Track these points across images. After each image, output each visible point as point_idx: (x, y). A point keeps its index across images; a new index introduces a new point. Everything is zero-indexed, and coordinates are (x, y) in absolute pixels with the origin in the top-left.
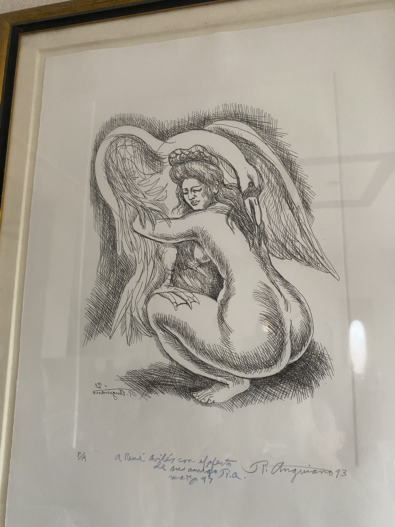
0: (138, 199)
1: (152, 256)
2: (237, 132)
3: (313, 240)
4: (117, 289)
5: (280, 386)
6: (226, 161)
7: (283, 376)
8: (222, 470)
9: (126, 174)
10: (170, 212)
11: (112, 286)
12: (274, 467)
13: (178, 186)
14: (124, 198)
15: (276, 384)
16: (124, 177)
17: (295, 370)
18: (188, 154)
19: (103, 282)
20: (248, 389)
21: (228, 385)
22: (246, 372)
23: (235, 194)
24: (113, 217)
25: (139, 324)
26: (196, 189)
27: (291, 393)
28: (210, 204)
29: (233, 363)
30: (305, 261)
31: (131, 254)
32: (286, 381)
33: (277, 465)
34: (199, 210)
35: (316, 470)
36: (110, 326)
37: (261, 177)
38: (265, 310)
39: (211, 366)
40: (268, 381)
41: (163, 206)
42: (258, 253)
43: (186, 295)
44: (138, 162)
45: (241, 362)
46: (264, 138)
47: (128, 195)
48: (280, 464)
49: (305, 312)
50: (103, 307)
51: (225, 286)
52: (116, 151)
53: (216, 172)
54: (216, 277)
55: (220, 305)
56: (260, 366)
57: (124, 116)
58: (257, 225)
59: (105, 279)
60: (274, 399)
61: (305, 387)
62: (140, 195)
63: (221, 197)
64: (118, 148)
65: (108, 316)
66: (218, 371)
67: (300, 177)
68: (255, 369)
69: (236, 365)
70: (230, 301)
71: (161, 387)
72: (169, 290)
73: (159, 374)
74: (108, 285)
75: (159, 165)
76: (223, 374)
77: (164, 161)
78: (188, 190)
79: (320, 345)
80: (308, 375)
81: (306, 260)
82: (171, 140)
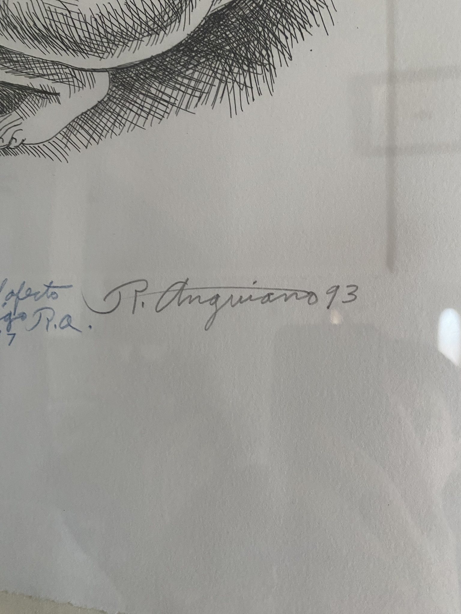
7: (195, 49)
8: (38, 310)
12: (162, 294)
15: (174, 72)
17: (225, 26)
20: (106, 96)
21: (59, 94)
22: (101, 55)
27: (214, 89)
29: (72, 38)
32: (201, 61)
33: (170, 288)
35: (272, 294)
39: (21, 54)
40: (154, 69)
45: (91, 31)
48: (179, 286)
56: (136, 31)
60: (169, 114)
61: (253, 67)
66: (34, 64)
68: (124, 43)
69: (79, 41)
76: (46, 69)
80: (262, 33)
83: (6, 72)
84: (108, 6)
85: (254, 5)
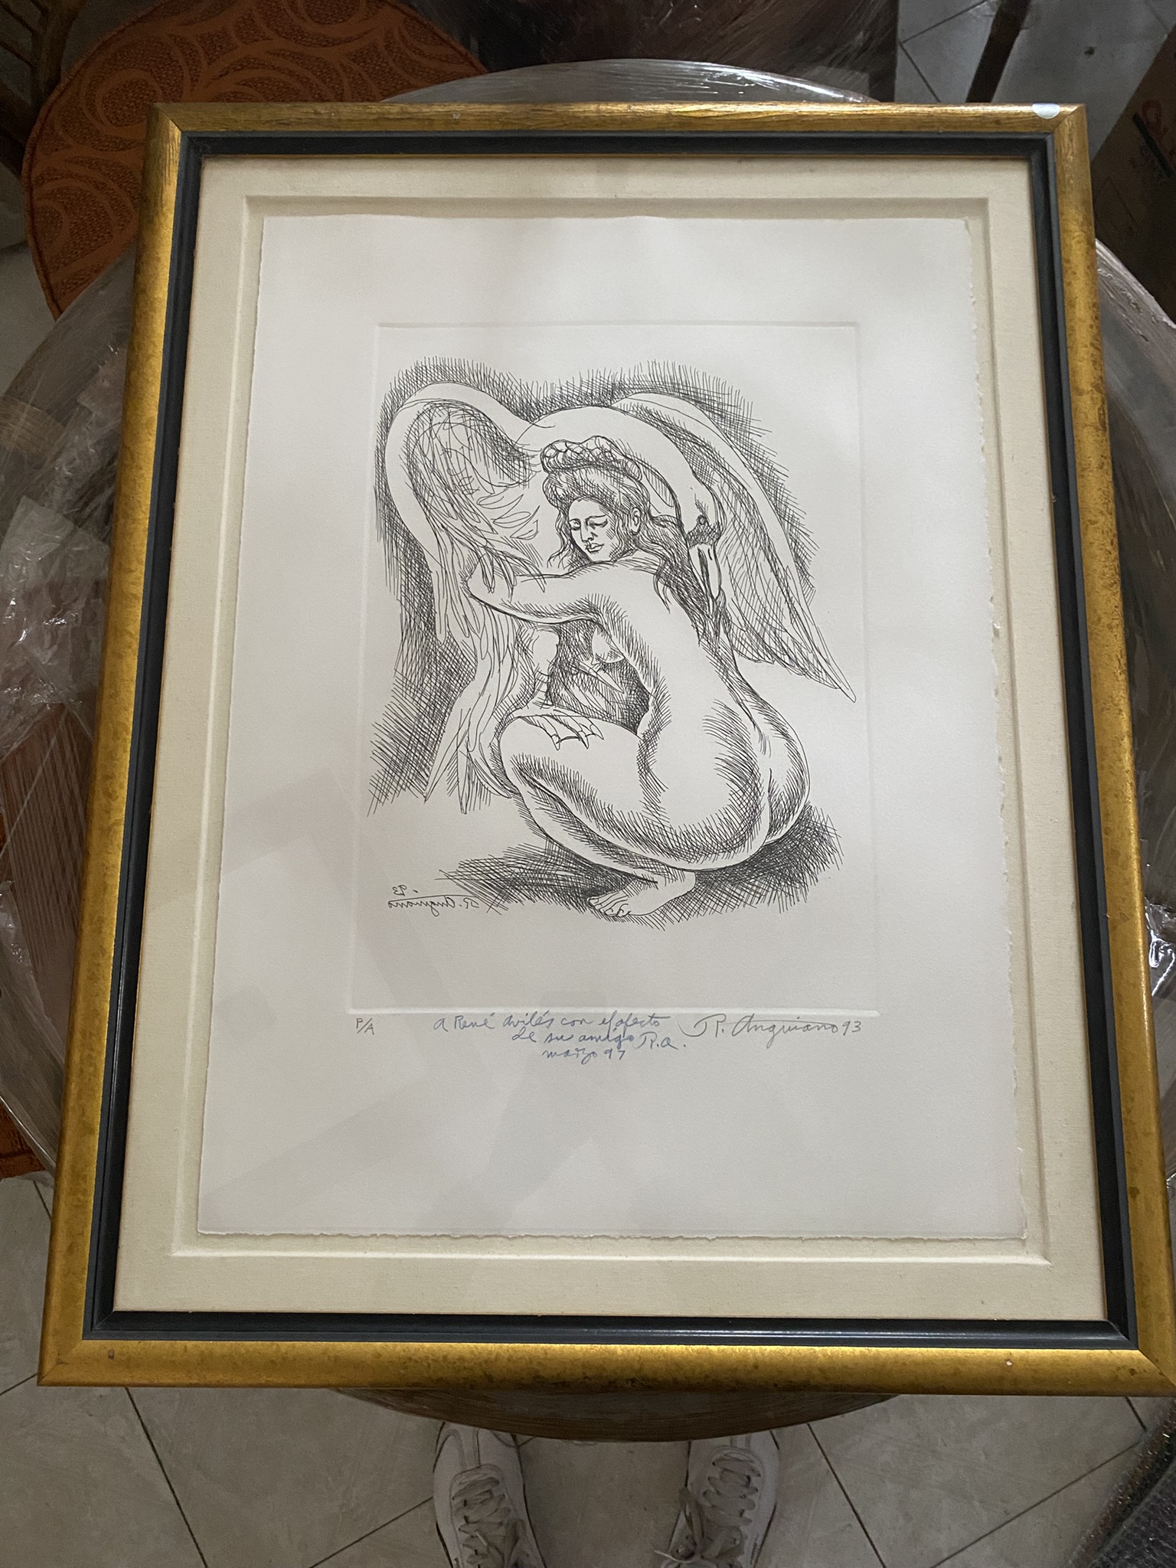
0: (478, 532)
1: (508, 646)
2: (677, 419)
3: (812, 627)
4: (438, 707)
5: (749, 883)
6: (655, 473)
7: (756, 866)
8: (644, 1034)
9: (453, 481)
11: (427, 701)
12: (736, 1024)
13: (560, 513)
14: (449, 529)
15: (742, 879)
16: (449, 488)
17: (775, 855)
18: (581, 453)
19: (408, 692)
20: (693, 888)
21: (657, 883)
22: (690, 861)
23: (671, 536)
24: (427, 566)
25: (485, 773)
26: (596, 521)
27: (769, 894)
28: (624, 553)
29: (667, 845)
30: (796, 667)
31: (466, 639)
32: (760, 875)
33: (742, 1020)
34: (602, 562)
35: (809, 1026)
36: (425, 777)
37: (721, 507)
38: (725, 752)
39: (625, 850)
41: (530, 551)
42: (714, 650)
43: (577, 722)
44: (478, 460)
45: (680, 842)
46: (727, 436)
47: (459, 524)
48: (748, 1019)
49: (796, 755)
50: (410, 740)
51: (651, 708)
52: (430, 432)
53: (636, 492)
54: (635, 691)
55: (642, 742)
56: (714, 848)
57: (444, 361)
58: (712, 597)
59: (413, 687)
60: (739, 905)
61: (794, 883)
62: (483, 526)
63: (644, 540)
64: (435, 428)
65: (421, 757)
66: (638, 859)
67: (791, 513)
68: (706, 855)
69: (672, 848)
70: (661, 734)
71: (529, 890)
72: (544, 711)
73: (524, 866)
74: (420, 699)
75: (521, 470)
76: (647, 864)
77: (532, 461)
78: (580, 523)
79: (820, 813)
80: (799, 863)
81: (798, 665)
82: (546, 421)
84: (693, 826)
85: (793, 844)
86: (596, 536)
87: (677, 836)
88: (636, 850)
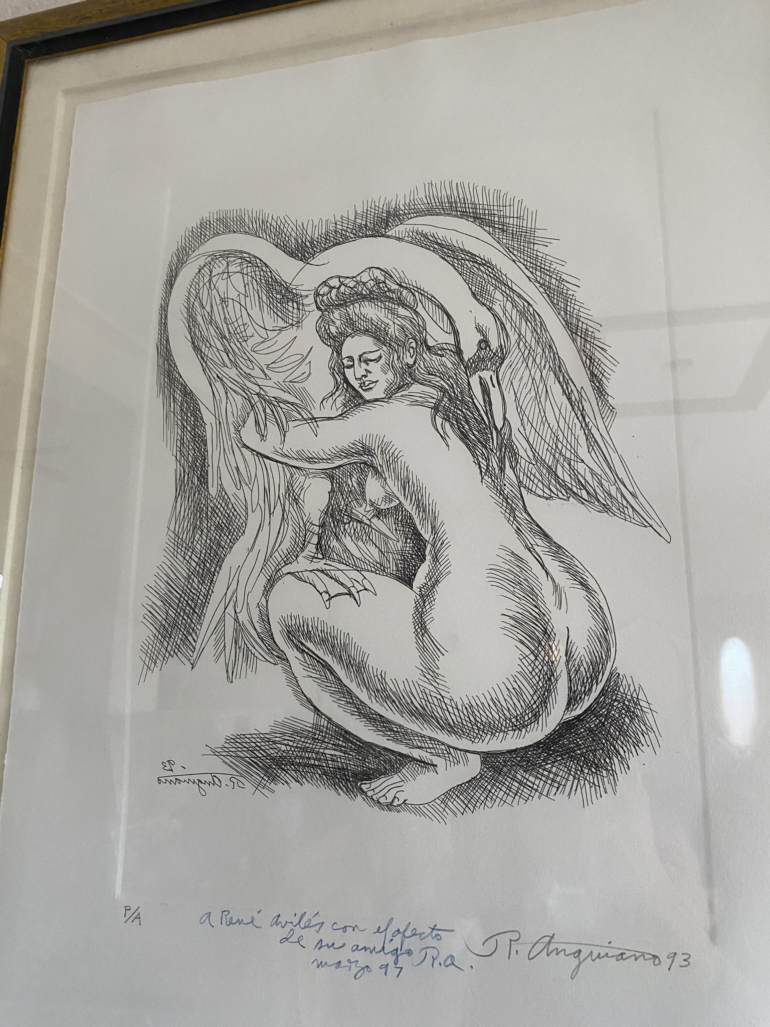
0: (252, 379)
1: (279, 497)
2: (454, 239)
3: (615, 457)
4: (208, 565)
5: (544, 770)
6: (432, 299)
7: (552, 748)
8: (423, 949)
9: (229, 330)
10: (317, 405)
11: (197, 560)
12: (533, 945)
13: (333, 352)
14: (224, 378)
15: (536, 764)
16: (225, 337)
17: (576, 734)
18: (355, 287)
19: (179, 551)
20: (478, 775)
21: (436, 765)
22: (473, 740)
23: (450, 365)
24: (202, 418)
25: (252, 637)
26: (370, 356)
27: (569, 784)
28: (399, 388)
29: (446, 721)
30: (596, 503)
31: (237, 492)
32: (558, 759)
33: (539, 940)
34: (377, 400)
35: (625, 954)
36: (192, 642)
37: (504, 328)
38: (512, 606)
39: (400, 726)
40: (519, 759)
41: (303, 395)
42: (499, 487)
43: (348, 576)
44: (254, 306)
45: (463, 717)
46: (509, 249)
47: (233, 373)
48: (547, 939)
49: (599, 612)
50: (179, 602)
51: (428, 558)
52: (210, 284)
53: (411, 322)
54: (410, 539)
55: (418, 598)
56: (502, 725)
57: (226, 214)
58: (496, 428)
59: (184, 545)
60: (533, 797)
61: (599, 771)
62: (257, 372)
63: (421, 372)
64: (214, 279)
65: (189, 621)
66: (413, 737)
67: (584, 326)
68: (492, 733)
69: (452, 724)
70: (439, 588)
71: (296, 771)
72: (314, 566)
73: (291, 744)
74: (190, 557)
75: (295, 311)
76: (424, 743)
77: (305, 301)
78: (353, 360)
79: (630, 682)
80: (606, 745)
81: (598, 501)
82: (320, 258)
83: (388, 740)
84: (476, 698)
85: (598, 721)
86: (370, 372)
87: (458, 710)
88: (413, 726)
